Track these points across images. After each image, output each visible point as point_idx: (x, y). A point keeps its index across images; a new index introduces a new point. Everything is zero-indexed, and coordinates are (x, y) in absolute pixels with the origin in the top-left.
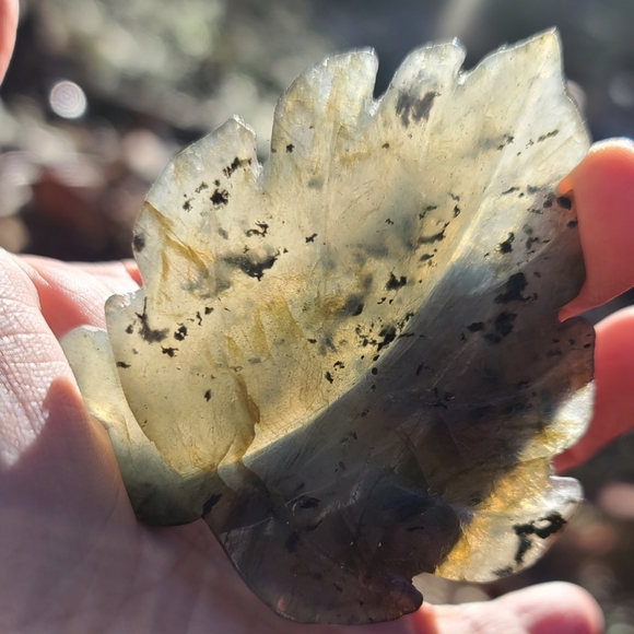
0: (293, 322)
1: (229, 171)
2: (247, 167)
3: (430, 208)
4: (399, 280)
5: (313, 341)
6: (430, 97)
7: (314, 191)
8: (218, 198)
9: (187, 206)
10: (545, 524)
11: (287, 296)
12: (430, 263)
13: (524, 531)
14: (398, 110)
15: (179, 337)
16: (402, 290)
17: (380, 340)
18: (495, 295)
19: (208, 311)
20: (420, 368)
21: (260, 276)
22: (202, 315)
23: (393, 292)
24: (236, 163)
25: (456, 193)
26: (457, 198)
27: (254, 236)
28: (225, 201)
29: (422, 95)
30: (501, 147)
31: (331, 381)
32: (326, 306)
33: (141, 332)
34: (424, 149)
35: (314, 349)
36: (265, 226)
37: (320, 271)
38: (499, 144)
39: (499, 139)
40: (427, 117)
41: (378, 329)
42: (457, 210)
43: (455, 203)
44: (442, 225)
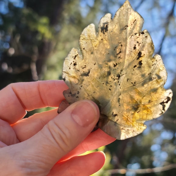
0: (98, 82)
1: (75, 59)
2: (78, 56)
3: (116, 47)
4: (116, 64)
5: (103, 84)
6: (107, 26)
7: (92, 55)
8: (75, 64)
9: (70, 68)
10: (166, 100)
11: (95, 77)
12: (121, 58)
13: (162, 103)
14: (101, 32)
15: (78, 94)
16: (117, 66)
17: (117, 78)
18: (136, 58)
19: (81, 86)
20: (127, 80)
21: (88, 75)
22: (81, 88)
23: (115, 67)
24: (75, 56)
25: (120, 42)
26: (121, 43)
27: (84, 68)
28: (76, 64)
29: (105, 26)
30: (126, 29)
31: (111, 90)
32: (103, 76)
33: (71, 96)
34: (110, 36)
35: (104, 85)
36: (85, 66)
37: (99, 69)
38: (125, 28)
39: (124, 27)
40: (108, 30)
41: (116, 76)
42: (121, 45)
43: (120, 44)
44: (120, 50)
